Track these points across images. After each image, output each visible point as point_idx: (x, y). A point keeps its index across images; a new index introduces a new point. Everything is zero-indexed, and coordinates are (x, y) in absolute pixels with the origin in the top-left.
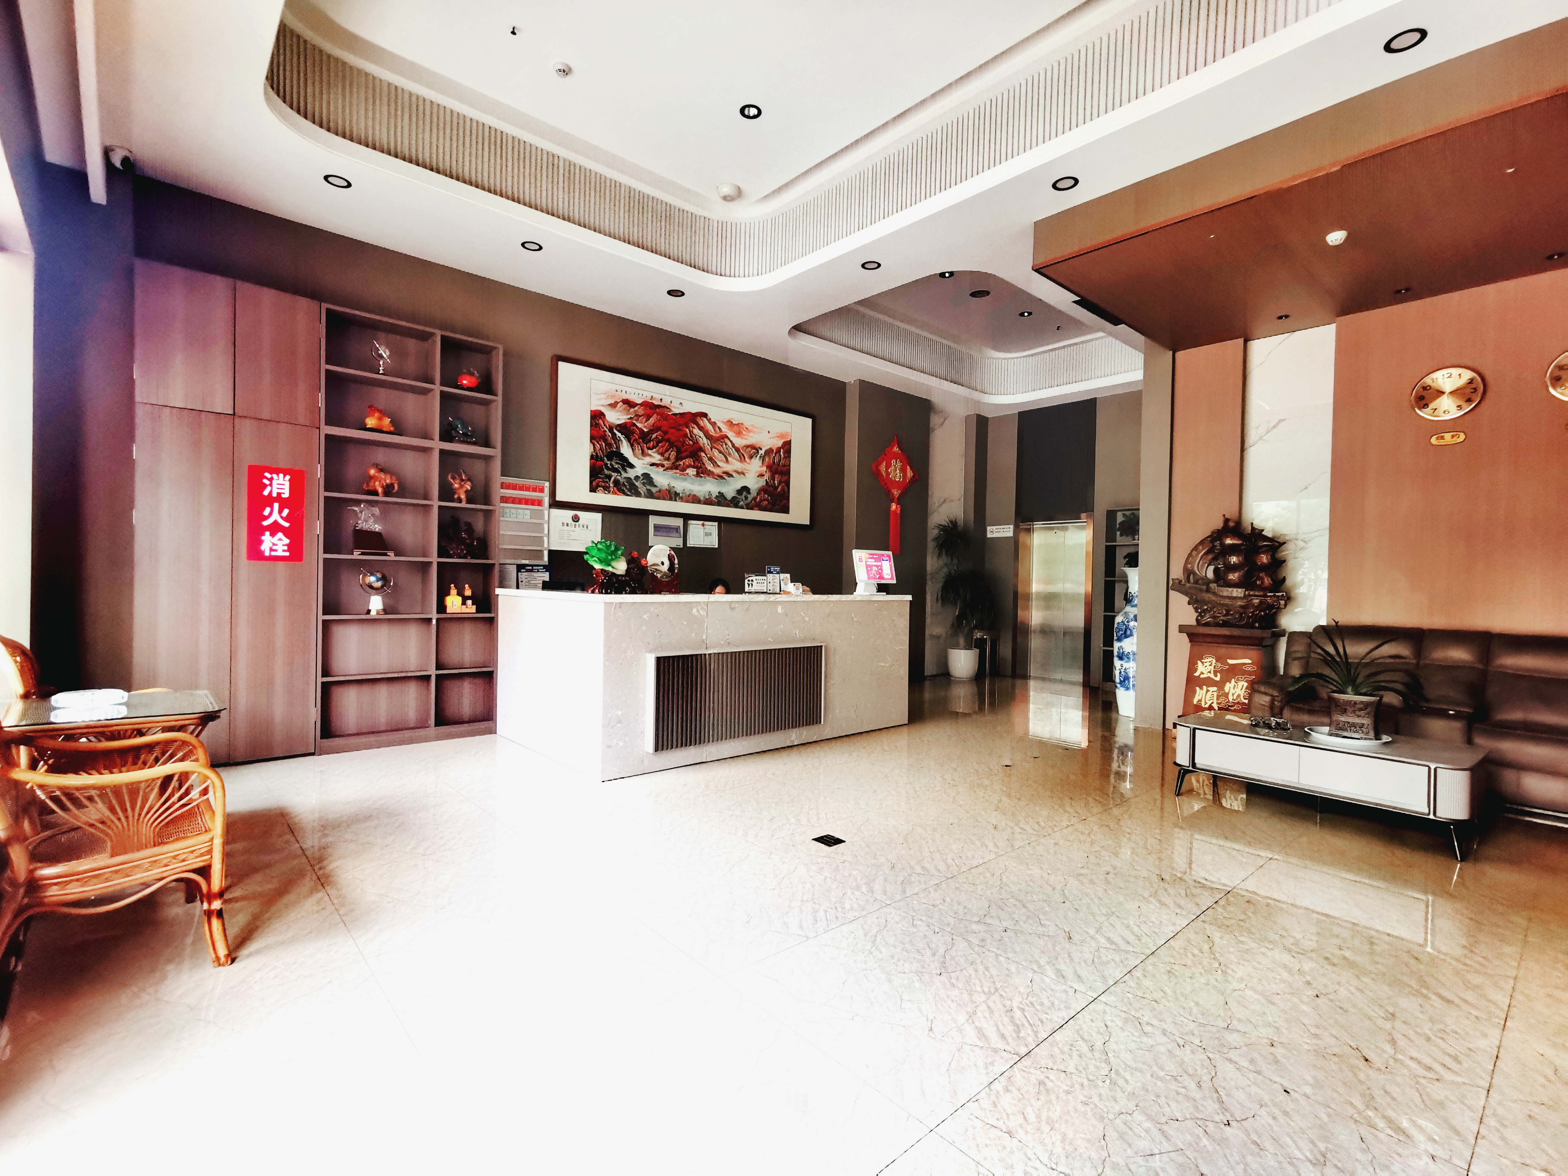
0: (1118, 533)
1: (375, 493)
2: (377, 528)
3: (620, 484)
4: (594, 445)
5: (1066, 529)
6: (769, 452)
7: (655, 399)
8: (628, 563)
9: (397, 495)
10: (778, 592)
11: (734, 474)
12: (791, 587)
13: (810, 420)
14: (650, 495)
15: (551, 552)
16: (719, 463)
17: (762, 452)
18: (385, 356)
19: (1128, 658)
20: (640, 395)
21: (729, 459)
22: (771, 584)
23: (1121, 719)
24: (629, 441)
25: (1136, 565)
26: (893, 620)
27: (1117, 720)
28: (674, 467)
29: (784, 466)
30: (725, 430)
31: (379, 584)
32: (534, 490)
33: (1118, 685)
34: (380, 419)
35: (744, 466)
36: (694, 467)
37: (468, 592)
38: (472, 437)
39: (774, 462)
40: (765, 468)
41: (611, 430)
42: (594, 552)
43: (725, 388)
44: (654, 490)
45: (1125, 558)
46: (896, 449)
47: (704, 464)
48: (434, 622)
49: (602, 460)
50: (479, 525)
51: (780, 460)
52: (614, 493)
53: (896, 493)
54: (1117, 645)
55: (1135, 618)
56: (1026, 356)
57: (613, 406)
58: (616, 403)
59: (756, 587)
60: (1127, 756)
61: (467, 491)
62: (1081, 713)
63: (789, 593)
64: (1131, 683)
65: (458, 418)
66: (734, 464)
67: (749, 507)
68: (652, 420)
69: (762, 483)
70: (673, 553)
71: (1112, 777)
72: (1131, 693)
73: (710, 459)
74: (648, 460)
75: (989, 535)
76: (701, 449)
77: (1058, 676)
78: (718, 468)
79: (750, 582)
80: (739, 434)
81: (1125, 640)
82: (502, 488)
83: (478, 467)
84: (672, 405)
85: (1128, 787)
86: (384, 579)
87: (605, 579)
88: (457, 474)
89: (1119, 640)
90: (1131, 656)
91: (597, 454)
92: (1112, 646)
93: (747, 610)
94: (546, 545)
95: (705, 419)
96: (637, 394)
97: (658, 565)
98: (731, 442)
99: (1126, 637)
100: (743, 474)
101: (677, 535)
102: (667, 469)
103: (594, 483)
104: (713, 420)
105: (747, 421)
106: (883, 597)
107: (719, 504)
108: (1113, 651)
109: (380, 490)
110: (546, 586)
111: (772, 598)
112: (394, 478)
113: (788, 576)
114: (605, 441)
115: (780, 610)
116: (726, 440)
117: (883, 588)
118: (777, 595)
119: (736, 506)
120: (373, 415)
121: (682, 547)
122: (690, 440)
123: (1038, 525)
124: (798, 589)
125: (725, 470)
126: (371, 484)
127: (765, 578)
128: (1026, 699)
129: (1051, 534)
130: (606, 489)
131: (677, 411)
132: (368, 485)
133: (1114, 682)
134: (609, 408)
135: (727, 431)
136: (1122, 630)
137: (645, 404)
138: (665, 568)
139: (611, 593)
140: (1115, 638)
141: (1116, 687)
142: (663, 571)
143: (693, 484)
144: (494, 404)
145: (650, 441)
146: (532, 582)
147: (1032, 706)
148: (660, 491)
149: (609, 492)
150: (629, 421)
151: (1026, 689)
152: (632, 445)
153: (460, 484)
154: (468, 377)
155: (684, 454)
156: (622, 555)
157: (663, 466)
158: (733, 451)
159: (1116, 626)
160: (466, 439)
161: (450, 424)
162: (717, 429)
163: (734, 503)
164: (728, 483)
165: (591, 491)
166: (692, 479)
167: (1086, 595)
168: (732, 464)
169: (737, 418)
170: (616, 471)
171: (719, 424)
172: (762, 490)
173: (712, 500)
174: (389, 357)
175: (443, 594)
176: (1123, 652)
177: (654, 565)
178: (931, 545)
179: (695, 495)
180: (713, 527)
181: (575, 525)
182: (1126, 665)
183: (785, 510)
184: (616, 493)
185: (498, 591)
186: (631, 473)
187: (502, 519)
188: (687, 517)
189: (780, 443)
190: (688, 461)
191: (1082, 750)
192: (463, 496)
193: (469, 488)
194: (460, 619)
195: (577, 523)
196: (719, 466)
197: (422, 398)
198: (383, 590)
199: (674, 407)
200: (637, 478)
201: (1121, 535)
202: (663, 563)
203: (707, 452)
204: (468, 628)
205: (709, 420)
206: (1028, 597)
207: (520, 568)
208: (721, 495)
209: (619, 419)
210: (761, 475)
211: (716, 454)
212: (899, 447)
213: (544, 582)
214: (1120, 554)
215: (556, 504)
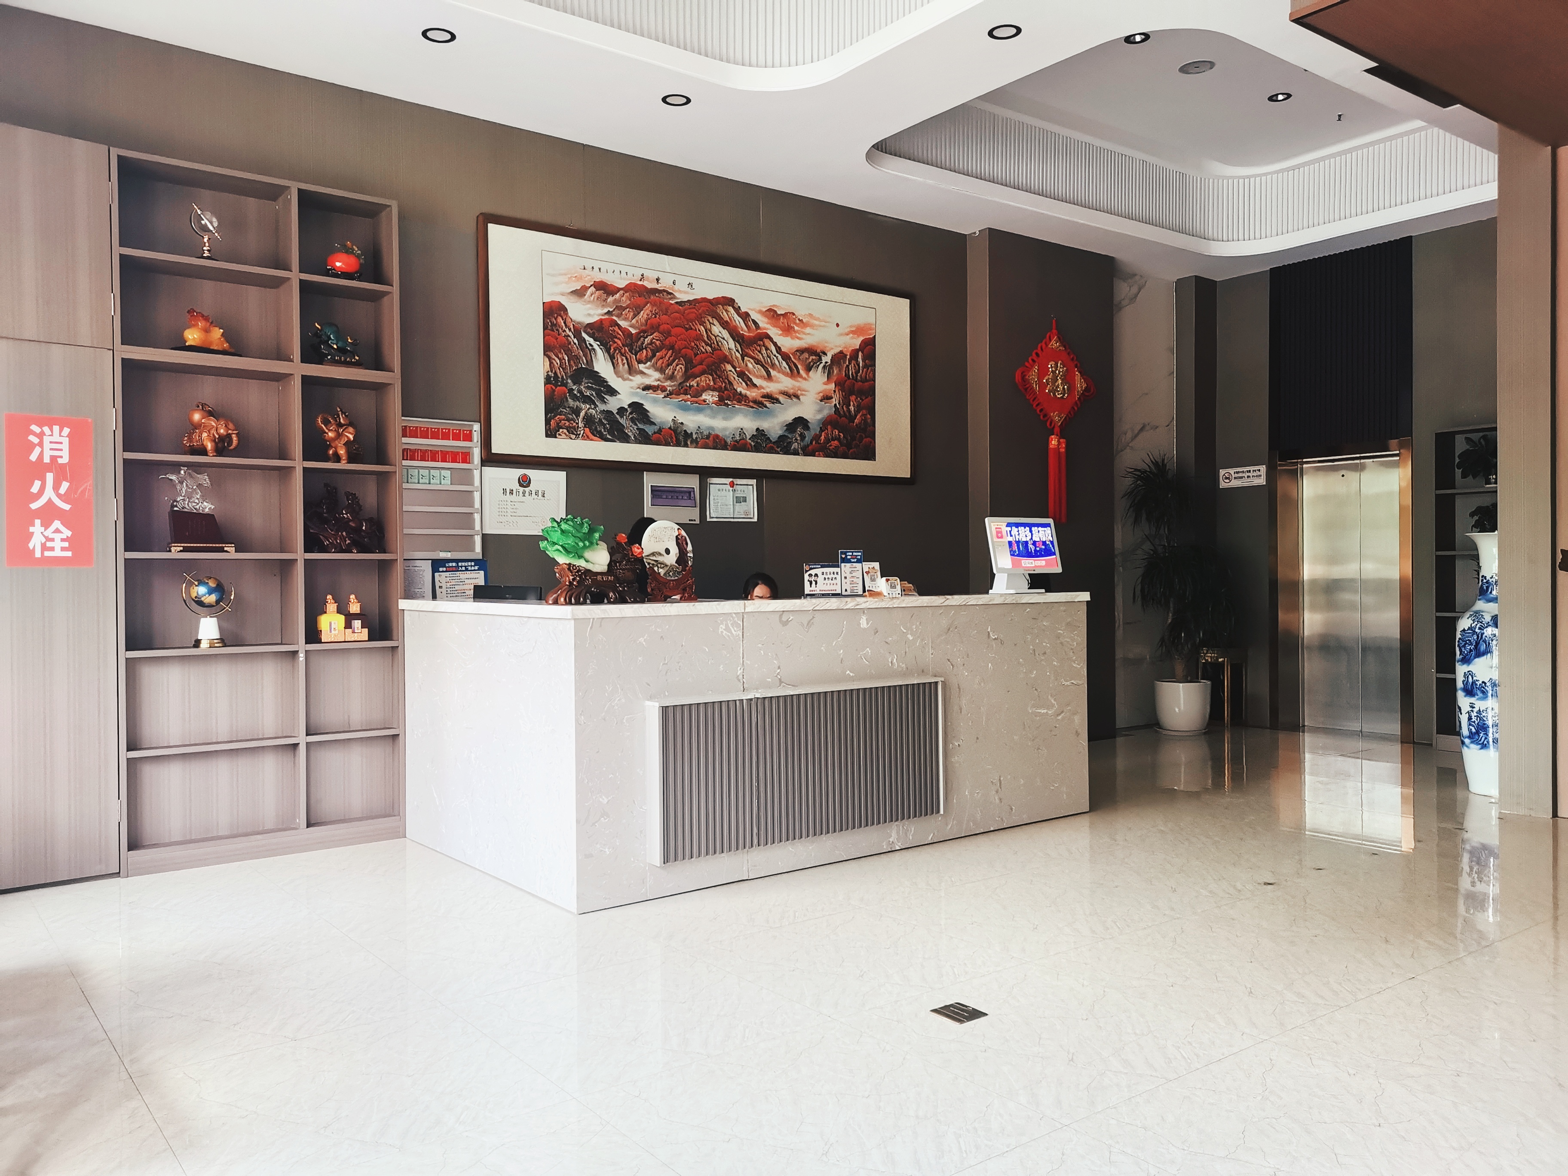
0: (1458, 472)
1: (203, 452)
2: (207, 507)
3: (594, 423)
4: (550, 358)
5: (1362, 468)
6: (839, 358)
7: (648, 280)
8: (612, 552)
9: (236, 453)
10: (860, 592)
11: (781, 398)
12: (881, 584)
13: (905, 303)
14: (644, 439)
15: (485, 537)
16: (755, 381)
17: (827, 359)
18: (211, 228)
19: (1483, 692)
20: (623, 274)
21: (773, 373)
22: (848, 580)
23: (1474, 801)
24: (608, 351)
25: (1493, 528)
26: (1058, 637)
27: (1466, 802)
28: (682, 390)
29: (866, 380)
30: (763, 322)
31: (212, 598)
32: (456, 437)
33: (1467, 741)
34: (206, 331)
35: (797, 384)
36: (714, 390)
37: (355, 608)
38: (353, 354)
39: (847, 375)
40: (832, 386)
41: (577, 334)
42: (556, 536)
43: (763, 257)
44: (650, 430)
45: (1472, 515)
46: (1054, 344)
47: (731, 383)
48: (302, 656)
49: (565, 385)
50: (369, 497)
51: (857, 372)
52: (586, 438)
53: (1057, 418)
54: (1461, 670)
55: (1495, 621)
56: (1282, 171)
57: (579, 293)
58: (584, 289)
59: (822, 586)
60: (1487, 866)
61: (348, 444)
62: (1399, 790)
63: (878, 594)
64: (1490, 735)
65: (331, 324)
66: (782, 382)
67: (808, 452)
68: (643, 315)
69: (828, 410)
70: (683, 533)
71: (1461, 902)
72: (1492, 753)
73: (742, 375)
74: (638, 380)
75: (1223, 484)
76: (726, 359)
77: (1356, 726)
78: (756, 390)
79: (813, 579)
80: (788, 330)
81: (1476, 660)
82: (404, 435)
83: (364, 402)
84: (676, 287)
85: (1491, 919)
86: (220, 589)
87: (574, 580)
88: (330, 413)
89: (1466, 660)
90: (1489, 689)
91: (555, 373)
92: (1453, 671)
93: (810, 623)
94: (478, 527)
95: (731, 309)
96: (617, 272)
97: (660, 554)
98: (775, 344)
99: (1479, 654)
100: (797, 397)
101: (689, 502)
102: (671, 393)
103: (552, 422)
104: (743, 310)
105: (801, 309)
106: (1041, 597)
107: (757, 449)
108: (1455, 680)
109: (209, 446)
110: (481, 594)
111: (851, 603)
112: (231, 426)
113: (876, 565)
114: (568, 352)
115: (864, 623)
116: (767, 342)
117: (1038, 581)
118: (858, 599)
119: (787, 451)
120: (196, 325)
121: (698, 522)
122: (707, 344)
123: (1309, 465)
124: (893, 587)
125: (768, 390)
126: (196, 436)
127: (838, 570)
128: (1297, 766)
129: (1335, 477)
130: (573, 432)
131: (685, 298)
132: (190, 439)
133: (1459, 734)
134: (573, 298)
135: (768, 326)
136: (1471, 644)
137: (632, 289)
138: (671, 559)
139: (584, 603)
140: (1458, 656)
141: (1463, 743)
142: (668, 563)
143: (713, 417)
144: (386, 299)
145: (641, 349)
146: (457, 588)
147: (1308, 778)
148: (660, 430)
149: (577, 436)
150: (606, 317)
151: (1297, 751)
152: (612, 358)
153: (337, 432)
154: (344, 256)
155: (697, 370)
156: (601, 539)
157: (663, 389)
158: (778, 360)
159: (1458, 636)
160: (343, 357)
161: (317, 334)
162: (751, 323)
163: (782, 446)
164: (771, 414)
165: (547, 436)
166: (712, 408)
167: (1402, 580)
168: (778, 382)
169: (783, 304)
170: (588, 400)
171: (754, 316)
172: (826, 423)
173: (746, 443)
174: (218, 229)
175: (314, 611)
176: (1474, 683)
177: (653, 554)
178: (1121, 506)
179: (717, 436)
180: (749, 488)
181: (524, 493)
182: (1479, 705)
183: (869, 454)
184: (588, 438)
185: (403, 604)
186: (613, 404)
187: (405, 486)
188: (705, 473)
189: (856, 342)
190: (706, 380)
191: (1405, 857)
192: (342, 452)
193: (351, 437)
194: (342, 651)
195: (527, 489)
196: (755, 386)
197: (270, 292)
198: (218, 608)
199: (680, 291)
200: (621, 410)
201: (1464, 476)
202: (668, 551)
203: (736, 364)
204: (356, 664)
205: (737, 310)
206: (1295, 586)
207: (437, 565)
208: (760, 433)
209: (589, 315)
210: (826, 398)
211: (750, 365)
212: (1059, 339)
213: (477, 588)
214: (1463, 509)
215: (491, 459)
